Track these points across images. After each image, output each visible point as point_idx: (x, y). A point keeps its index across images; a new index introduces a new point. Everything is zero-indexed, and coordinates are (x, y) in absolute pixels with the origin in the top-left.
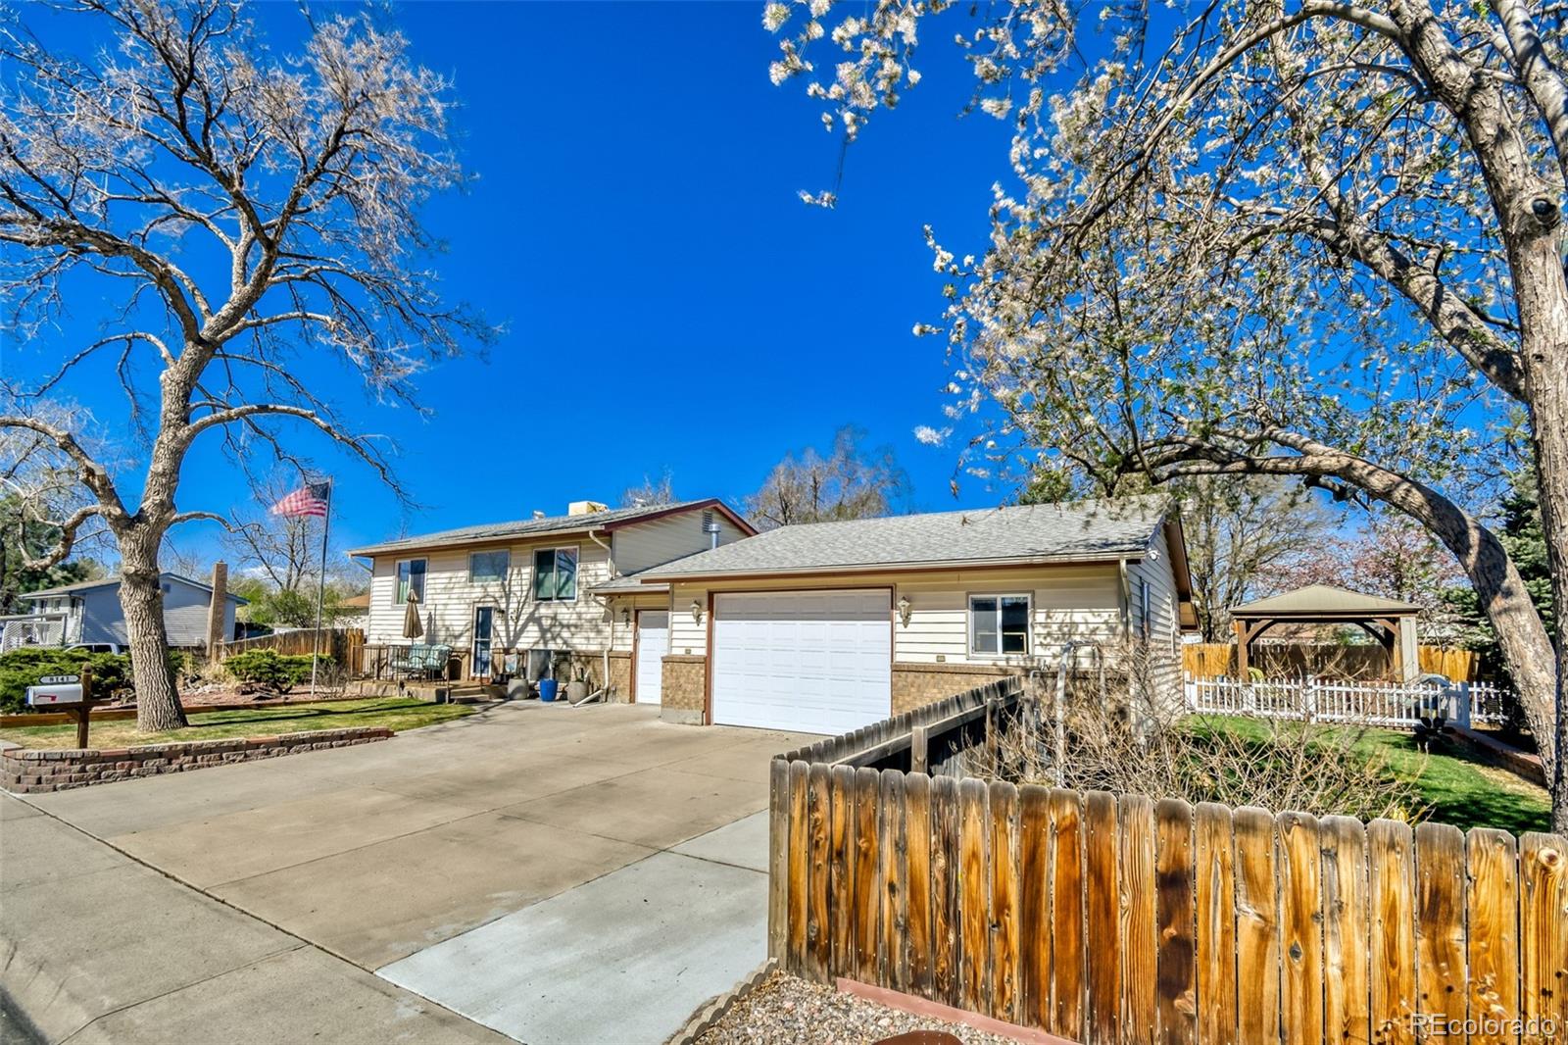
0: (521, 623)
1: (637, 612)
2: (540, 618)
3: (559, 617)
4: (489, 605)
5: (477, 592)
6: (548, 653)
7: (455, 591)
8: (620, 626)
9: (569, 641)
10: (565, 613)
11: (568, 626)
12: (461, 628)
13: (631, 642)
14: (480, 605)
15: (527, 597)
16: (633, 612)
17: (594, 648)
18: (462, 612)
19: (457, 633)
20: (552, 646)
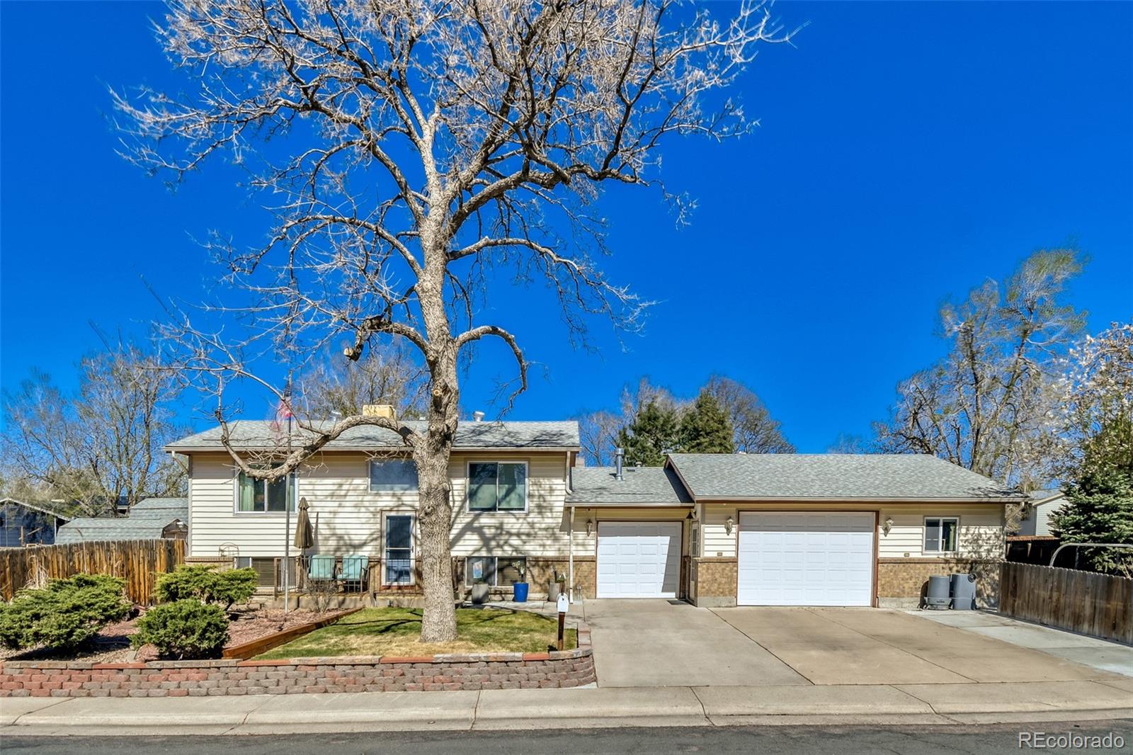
0: (454, 532)
1: (598, 522)
2: (482, 528)
3: (505, 526)
4: (407, 514)
5: (386, 500)
6: (492, 559)
7: (348, 499)
8: (581, 535)
9: (521, 548)
10: (511, 523)
11: (518, 535)
12: (364, 537)
13: (593, 548)
14: (393, 514)
15: (461, 507)
16: (594, 522)
17: (551, 553)
18: (364, 520)
19: (357, 542)
20: (498, 553)
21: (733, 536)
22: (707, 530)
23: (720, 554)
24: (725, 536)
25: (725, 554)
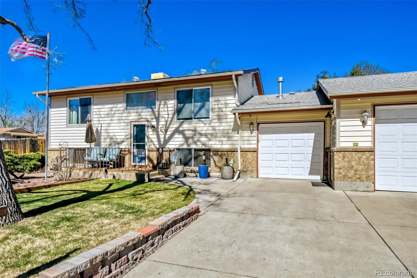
0: (169, 133)
1: (258, 124)
2: (184, 130)
3: (198, 129)
4: (143, 123)
5: (133, 116)
6: (190, 150)
7: (116, 115)
8: (247, 134)
9: (207, 143)
10: (202, 127)
11: (206, 135)
12: (123, 137)
13: (255, 142)
14: (137, 123)
15: (173, 118)
16: (256, 125)
17: (226, 146)
18: (122, 128)
19: (119, 140)
20: (193, 146)
21: (370, 128)
22: (342, 123)
23: (356, 144)
24: (361, 128)
25: (360, 145)
